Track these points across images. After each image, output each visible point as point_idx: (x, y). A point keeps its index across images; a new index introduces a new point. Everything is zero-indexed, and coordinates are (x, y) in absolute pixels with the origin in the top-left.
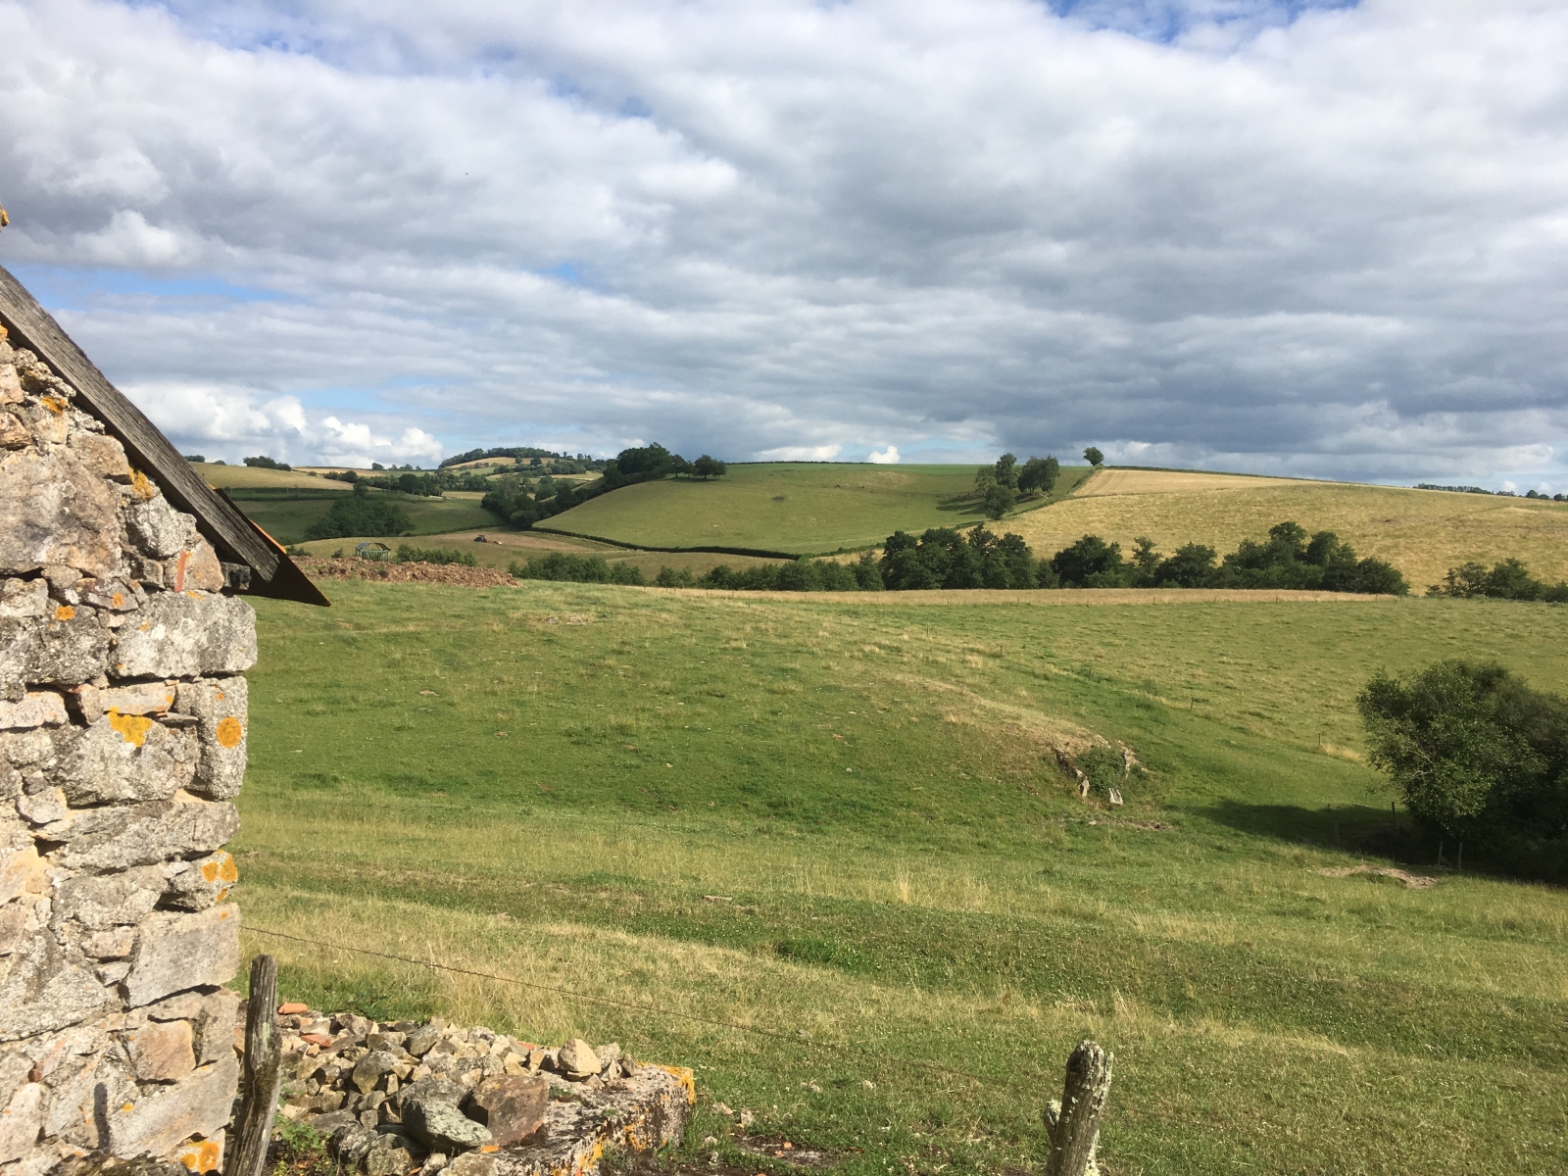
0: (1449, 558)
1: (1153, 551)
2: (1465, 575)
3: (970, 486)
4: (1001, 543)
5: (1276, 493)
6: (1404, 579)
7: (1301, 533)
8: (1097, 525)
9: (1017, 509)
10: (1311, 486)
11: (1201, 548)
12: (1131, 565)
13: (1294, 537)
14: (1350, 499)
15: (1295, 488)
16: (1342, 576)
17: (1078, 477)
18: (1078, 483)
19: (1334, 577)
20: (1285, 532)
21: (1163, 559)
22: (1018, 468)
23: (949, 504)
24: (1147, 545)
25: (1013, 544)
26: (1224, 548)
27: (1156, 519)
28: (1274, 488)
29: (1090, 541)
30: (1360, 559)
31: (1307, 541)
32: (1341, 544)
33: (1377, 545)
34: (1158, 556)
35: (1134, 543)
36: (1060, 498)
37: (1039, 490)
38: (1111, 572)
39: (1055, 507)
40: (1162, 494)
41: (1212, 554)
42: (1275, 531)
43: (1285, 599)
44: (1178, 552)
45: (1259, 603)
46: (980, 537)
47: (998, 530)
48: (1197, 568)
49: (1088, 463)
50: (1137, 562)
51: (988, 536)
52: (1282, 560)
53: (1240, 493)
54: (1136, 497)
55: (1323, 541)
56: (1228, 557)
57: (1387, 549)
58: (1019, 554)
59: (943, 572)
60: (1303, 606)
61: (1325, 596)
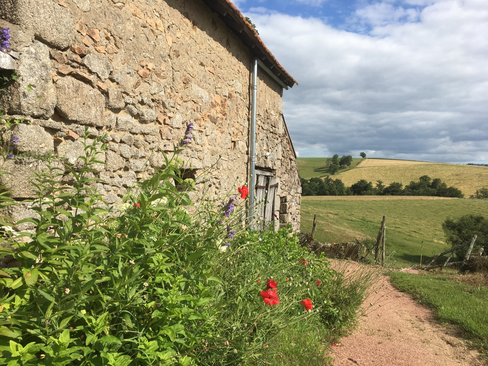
0: (477, 187)
1: (382, 184)
2: (481, 192)
3: (324, 164)
4: (334, 182)
5: (422, 166)
6: (462, 193)
7: (429, 179)
8: (364, 176)
9: (339, 171)
10: (433, 164)
11: (398, 184)
12: (376, 189)
13: (427, 180)
14: (445, 168)
15: (427, 165)
16: (442, 192)
17: (358, 162)
18: (358, 163)
19: (440, 192)
20: (424, 179)
21: (386, 187)
22: (339, 159)
23: (317, 170)
24: (380, 182)
25: (338, 182)
26: (405, 184)
27: (383, 174)
28: (421, 165)
29: (362, 181)
30: (448, 187)
31: (431, 181)
32: (442, 182)
33: (454, 183)
34: (384, 186)
35: (376, 182)
36: (353, 168)
37: (346, 165)
38: (369, 191)
39: (351, 171)
40: (385, 167)
41: (401, 185)
42: (421, 178)
43: (424, 199)
44: (390, 184)
45: (416, 200)
46: (328, 180)
47: (334, 178)
48: (397, 190)
49: (361, 157)
50: (377, 188)
51: (330, 180)
52: (423, 187)
53: (410, 167)
54: (377, 168)
55: (436, 181)
56: (406, 186)
57: (457, 184)
58: (340, 185)
59: (316, 191)
60: (429, 201)
61: (436, 198)
